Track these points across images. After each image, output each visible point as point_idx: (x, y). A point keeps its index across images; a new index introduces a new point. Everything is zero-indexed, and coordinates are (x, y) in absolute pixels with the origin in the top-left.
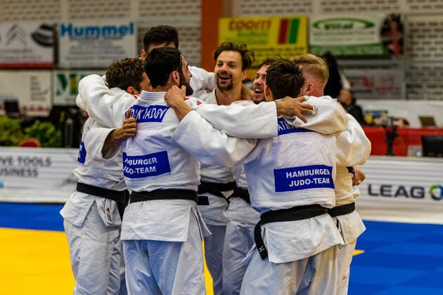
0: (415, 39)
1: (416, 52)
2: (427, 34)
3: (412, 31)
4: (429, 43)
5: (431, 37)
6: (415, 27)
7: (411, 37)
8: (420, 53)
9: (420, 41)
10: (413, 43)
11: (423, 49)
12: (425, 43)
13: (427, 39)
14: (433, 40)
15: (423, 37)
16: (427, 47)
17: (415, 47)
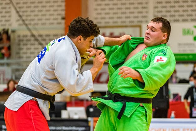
0: (22, 46)
1: (22, 55)
2: (29, 43)
3: (20, 41)
4: (30, 49)
5: (32, 44)
6: (21, 38)
7: (19, 45)
8: (25, 56)
9: (25, 47)
10: (20, 49)
11: (26, 53)
12: (28, 49)
13: (29, 46)
14: (33, 47)
15: (26, 45)
16: (29, 51)
17: (22, 51)
